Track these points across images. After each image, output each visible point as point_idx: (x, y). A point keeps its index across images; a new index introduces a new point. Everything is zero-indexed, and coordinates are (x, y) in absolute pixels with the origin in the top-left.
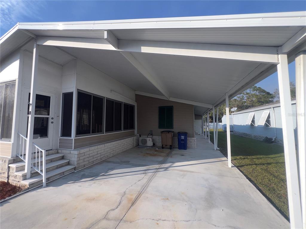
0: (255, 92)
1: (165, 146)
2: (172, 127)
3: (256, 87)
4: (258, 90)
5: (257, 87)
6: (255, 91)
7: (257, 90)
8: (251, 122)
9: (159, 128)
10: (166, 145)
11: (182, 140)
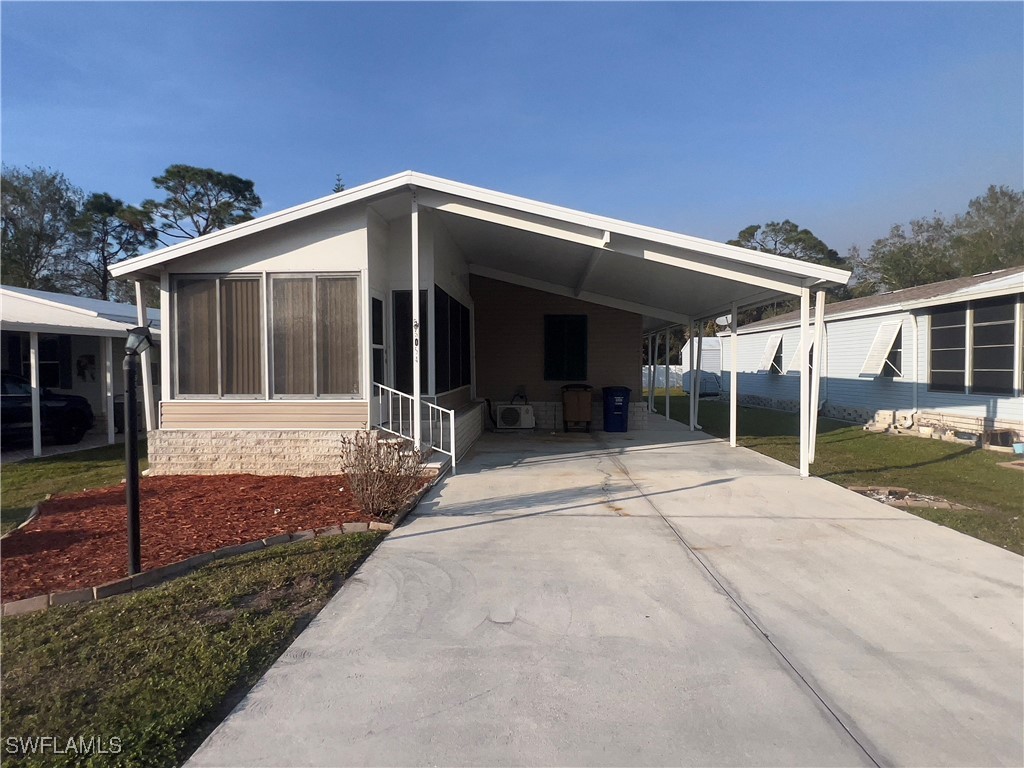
0: (792, 246)
1: (572, 424)
2: (583, 376)
3: (797, 227)
4: (800, 240)
5: (799, 229)
6: (790, 242)
7: (796, 242)
8: (772, 362)
9: (545, 379)
10: (577, 423)
11: (619, 408)
